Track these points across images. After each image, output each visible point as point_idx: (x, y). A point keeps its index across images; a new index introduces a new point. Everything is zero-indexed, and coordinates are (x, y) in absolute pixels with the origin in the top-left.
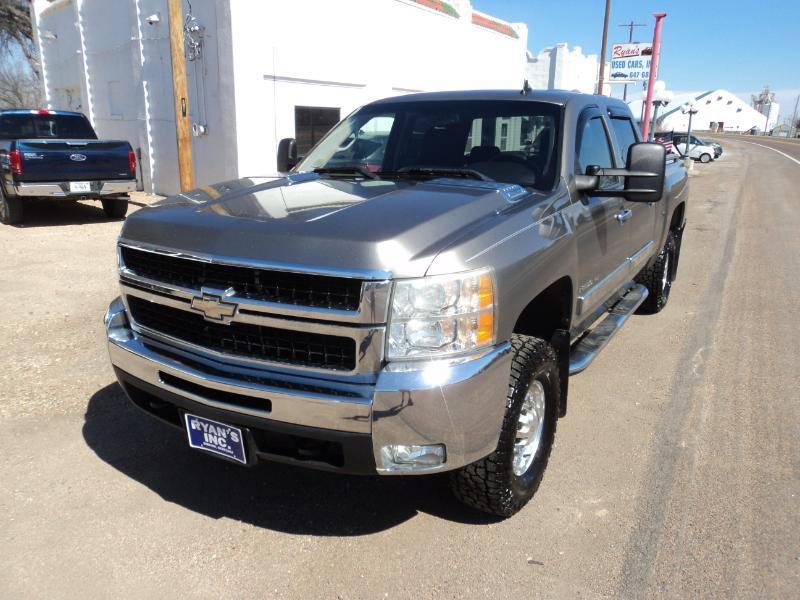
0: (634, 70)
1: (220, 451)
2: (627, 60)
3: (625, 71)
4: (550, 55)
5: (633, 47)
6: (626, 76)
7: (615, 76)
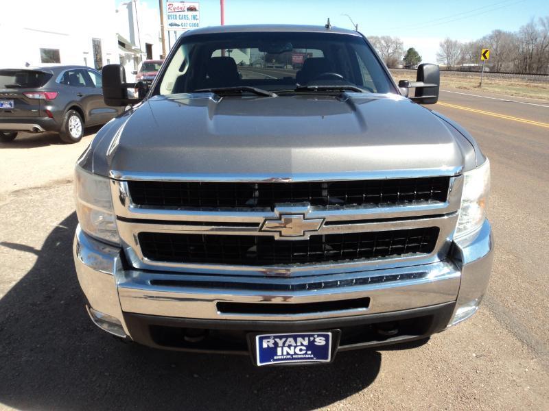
0: (184, 21)
1: (298, 359)
2: (178, 14)
3: (178, 22)
4: (127, 7)
5: (181, 5)
6: (179, 25)
7: (171, 25)
